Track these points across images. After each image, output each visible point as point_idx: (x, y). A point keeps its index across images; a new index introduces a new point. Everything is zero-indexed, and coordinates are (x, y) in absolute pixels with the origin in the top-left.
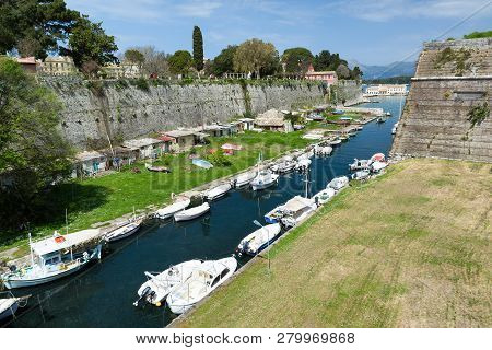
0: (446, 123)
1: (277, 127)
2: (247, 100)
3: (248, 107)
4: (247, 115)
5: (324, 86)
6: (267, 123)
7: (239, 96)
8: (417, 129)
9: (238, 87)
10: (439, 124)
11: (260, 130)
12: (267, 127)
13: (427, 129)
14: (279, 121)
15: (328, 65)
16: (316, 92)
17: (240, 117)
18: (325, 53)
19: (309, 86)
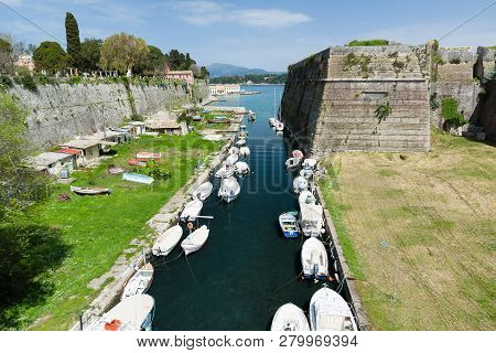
0: (359, 120)
1: (172, 129)
2: (131, 100)
3: (133, 109)
4: (135, 118)
5: (185, 86)
6: (159, 125)
7: (124, 96)
8: (335, 126)
9: (122, 86)
10: (352, 121)
11: (156, 134)
12: (161, 131)
13: (343, 126)
14: (173, 123)
15: (179, 64)
16: (181, 92)
17: (129, 120)
18: (174, 53)
19: (176, 85)
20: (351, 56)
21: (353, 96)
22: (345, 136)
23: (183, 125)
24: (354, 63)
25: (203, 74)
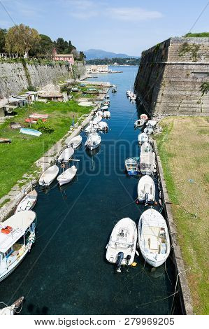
0: (188, 93)
1: (57, 98)
2: (28, 76)
3: (29, 83)
4: (31, 89)
5: (67, 66)
6: (47, 95)
7: (23, 73)
8: (171, 97)
9: (20, 65)
10: (184, 93)
11: (45, 101)
12: (49, 98)
13: (177, 97)
14: (57, 93)
15: (63, 49)
16: (64, 71)
17: (26, 91)
18: (60, 40)
19: (61, 65)
20: (186, 44)
21: (185, 75)
22: (177, 105)
23: (65, 94)
24: (187, 50)
25: (81, 57)
